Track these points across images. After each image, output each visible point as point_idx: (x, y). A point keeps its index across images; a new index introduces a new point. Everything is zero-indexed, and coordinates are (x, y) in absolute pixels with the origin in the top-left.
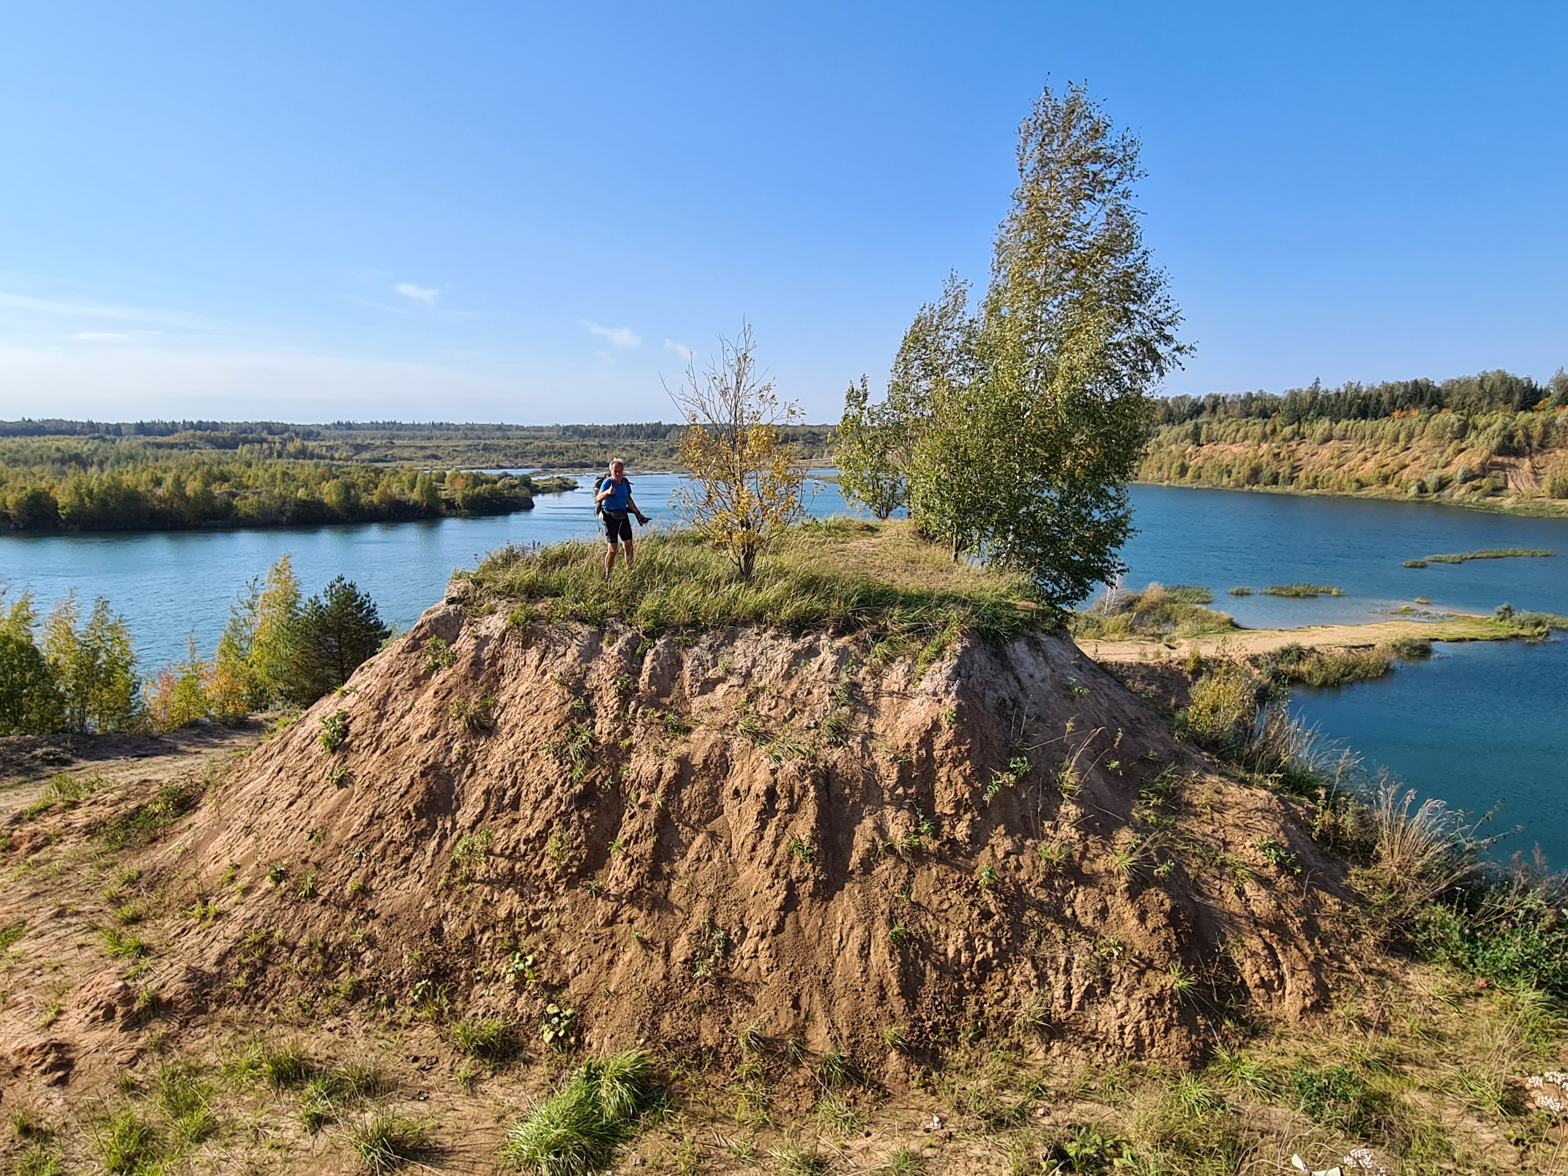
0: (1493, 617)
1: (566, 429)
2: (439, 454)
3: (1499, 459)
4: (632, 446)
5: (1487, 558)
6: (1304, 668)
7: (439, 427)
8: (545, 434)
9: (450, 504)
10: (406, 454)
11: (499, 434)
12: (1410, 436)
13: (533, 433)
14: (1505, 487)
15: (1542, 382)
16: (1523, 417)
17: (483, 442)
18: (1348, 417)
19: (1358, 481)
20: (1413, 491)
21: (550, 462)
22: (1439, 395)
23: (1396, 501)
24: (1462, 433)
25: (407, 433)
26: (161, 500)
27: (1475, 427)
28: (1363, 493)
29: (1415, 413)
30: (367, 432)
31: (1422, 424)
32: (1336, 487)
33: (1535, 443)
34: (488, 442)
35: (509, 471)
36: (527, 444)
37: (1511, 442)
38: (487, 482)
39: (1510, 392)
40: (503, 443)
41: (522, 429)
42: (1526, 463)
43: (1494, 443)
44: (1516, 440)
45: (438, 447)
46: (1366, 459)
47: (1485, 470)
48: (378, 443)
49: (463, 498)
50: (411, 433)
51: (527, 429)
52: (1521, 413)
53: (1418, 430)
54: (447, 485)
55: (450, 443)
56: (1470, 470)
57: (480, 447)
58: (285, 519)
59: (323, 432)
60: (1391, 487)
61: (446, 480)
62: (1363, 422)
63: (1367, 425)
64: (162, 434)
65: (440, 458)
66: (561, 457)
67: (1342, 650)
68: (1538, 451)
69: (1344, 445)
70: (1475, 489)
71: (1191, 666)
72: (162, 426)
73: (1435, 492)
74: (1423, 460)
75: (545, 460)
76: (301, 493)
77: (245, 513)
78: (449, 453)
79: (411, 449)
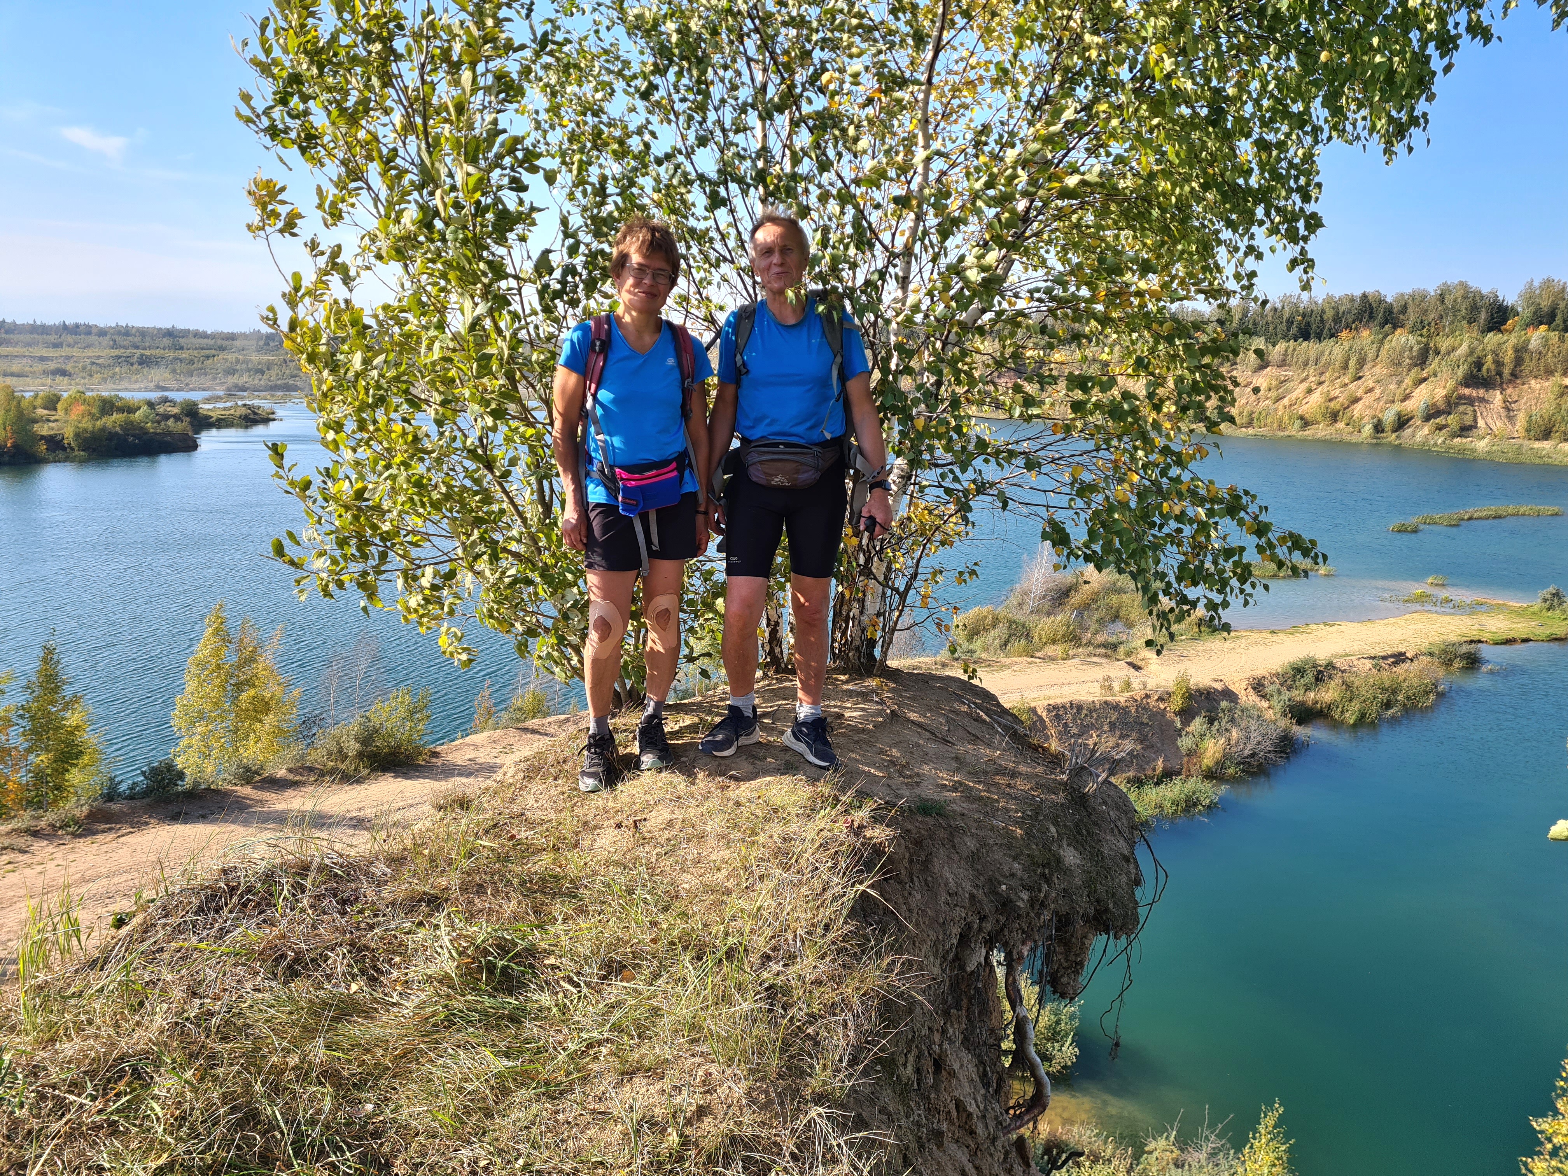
0: (1537, 605)
2: (69, 368)
3: (1467, 391)
7: (75, 330)
8: (236, 343)
10: (15, 368)
11: (166, 341)
12: (1361, 363)
13: (219, 342)
14: (1475, 427)
15: (1510, 296)
16: (1492, 338)
17: (139, 352)
18: (1285, 337)
19: (1302, 418)
20: (1368, 429)
21: (240, 383)
22: (1391, 312)
23: (1349, 444)
24: (1422, 358)
25: (22, 337)
27: (1438, 353)
28: (1309, 433)
29: (1365, 333)
31: (1375, 346)
32: (1275, 426)
33: (1506, 372)
37: (1479, 370)
38: (122, 409)
39: (1474, 308)
40: (171, 354)
42: (1497, 397)
43: (1461, 372)
44: (1485, 368)
46: (1310, 391)
47: (1451, 404)
50: (29, 337)
52: (1490, 335)
53: (1370, 356)
54: (60, 414)
56: (1434, 405)
60: (1341, 425)
61: (59, 406)
62: (1305, 343)
63: (1310, 348)
66: (259, 376)
67: (1368, 664)
68: (1510, 381)
69: (1284, 373)
70: (1440, 428)
71: (1177, 703)
73: (1395, 431)
74: (1378, 391)
75: (232, 380)
78: (84, 368)
79: (25, 361)
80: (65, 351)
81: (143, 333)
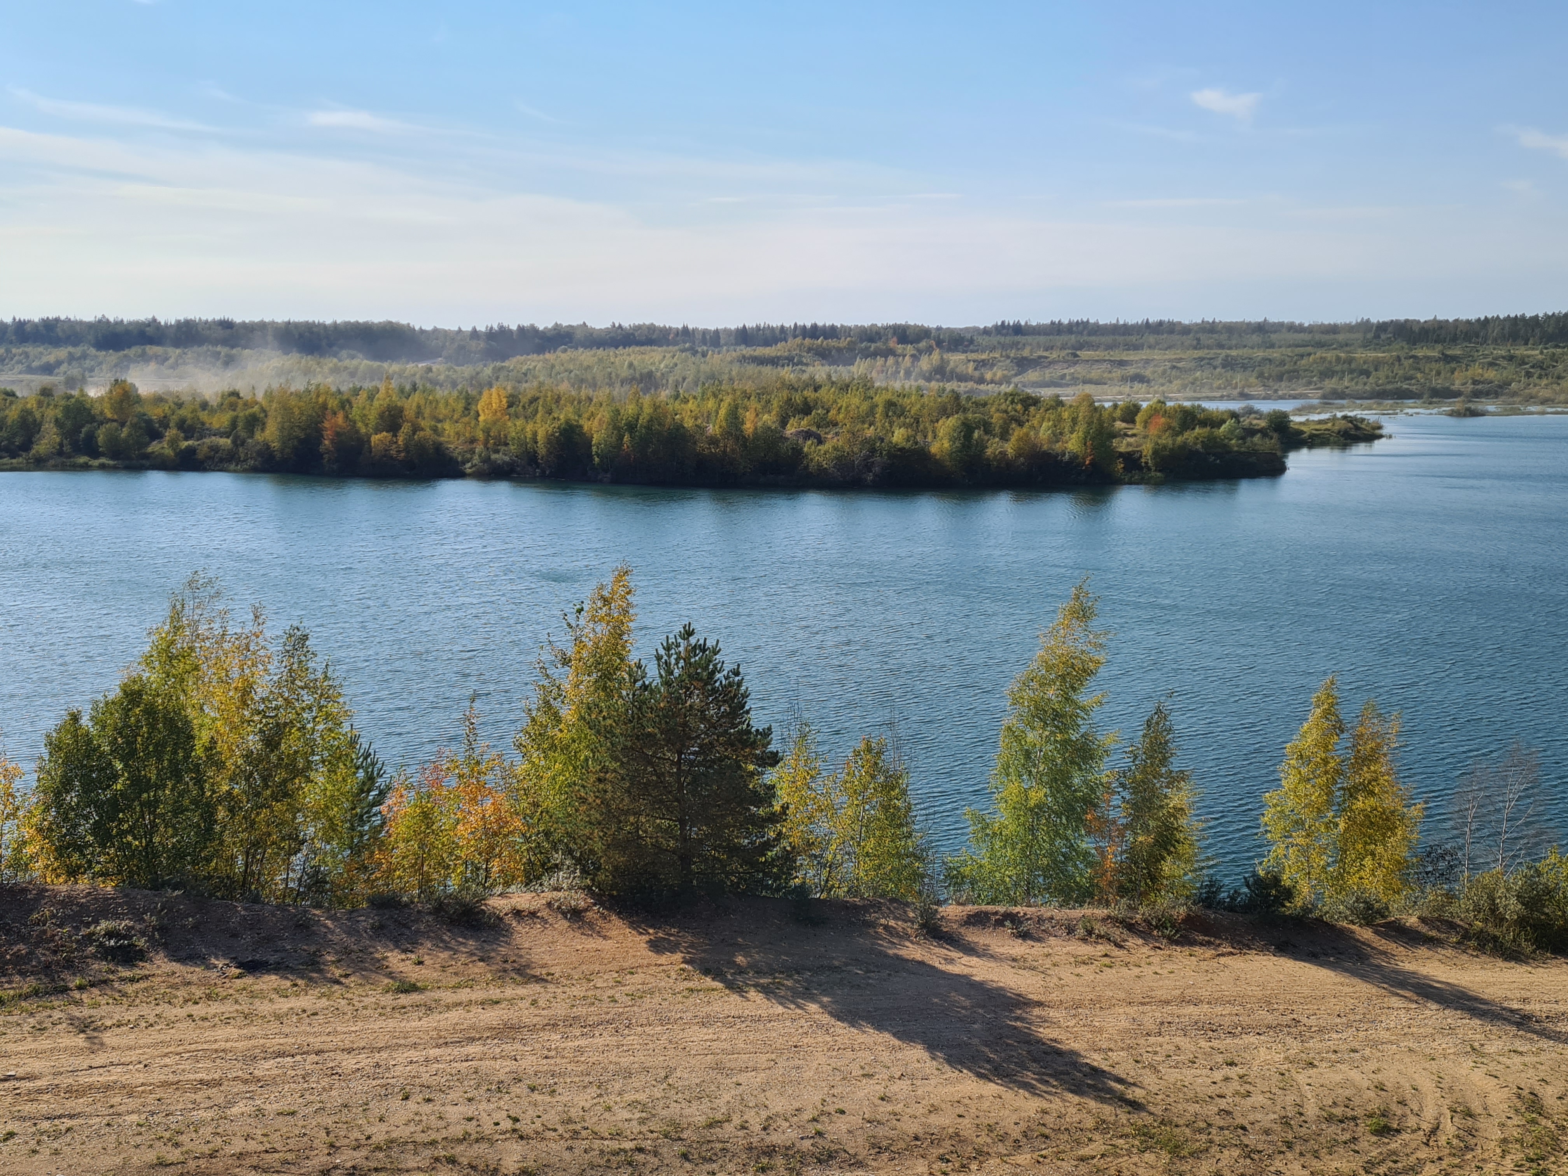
1: (1382, 327)
2: (1148, 372)
4: (1511, 358)
7: (1158, 329)
8: (1341, 337)
9: (1132, 461)
10: (1095, 373)
11: (1255, 338)
13: (1318, 337)
17: (1224, 353)
21: (1340, 388)
25: (1103, 339)
26: (713, 441)
30: (1042, 339)
34: (1234, 353)
35: (1256, 405)
36: (1302, 356)
38: (1203, 423)
40: (1260, 354)
41: (1300, 329)
45: (1147, 362)
48: (1054, 355)
49: (1157, 452)
50: (1108, 339)
51: (1311, 329)
54: (1138, 428)
57: (1219, 362)
58: (870, 477)
59: (979, 339)
61: (1138, 418)
64: (767, 343)
65: (1148, 381)
66: (1363, 378)
72: (767, 332)
75: (1330, 384)
76: (899, 436)
78: (1164, 372)
79: (1104, 366)
80: (1143, 355)
81: (1231, 329)
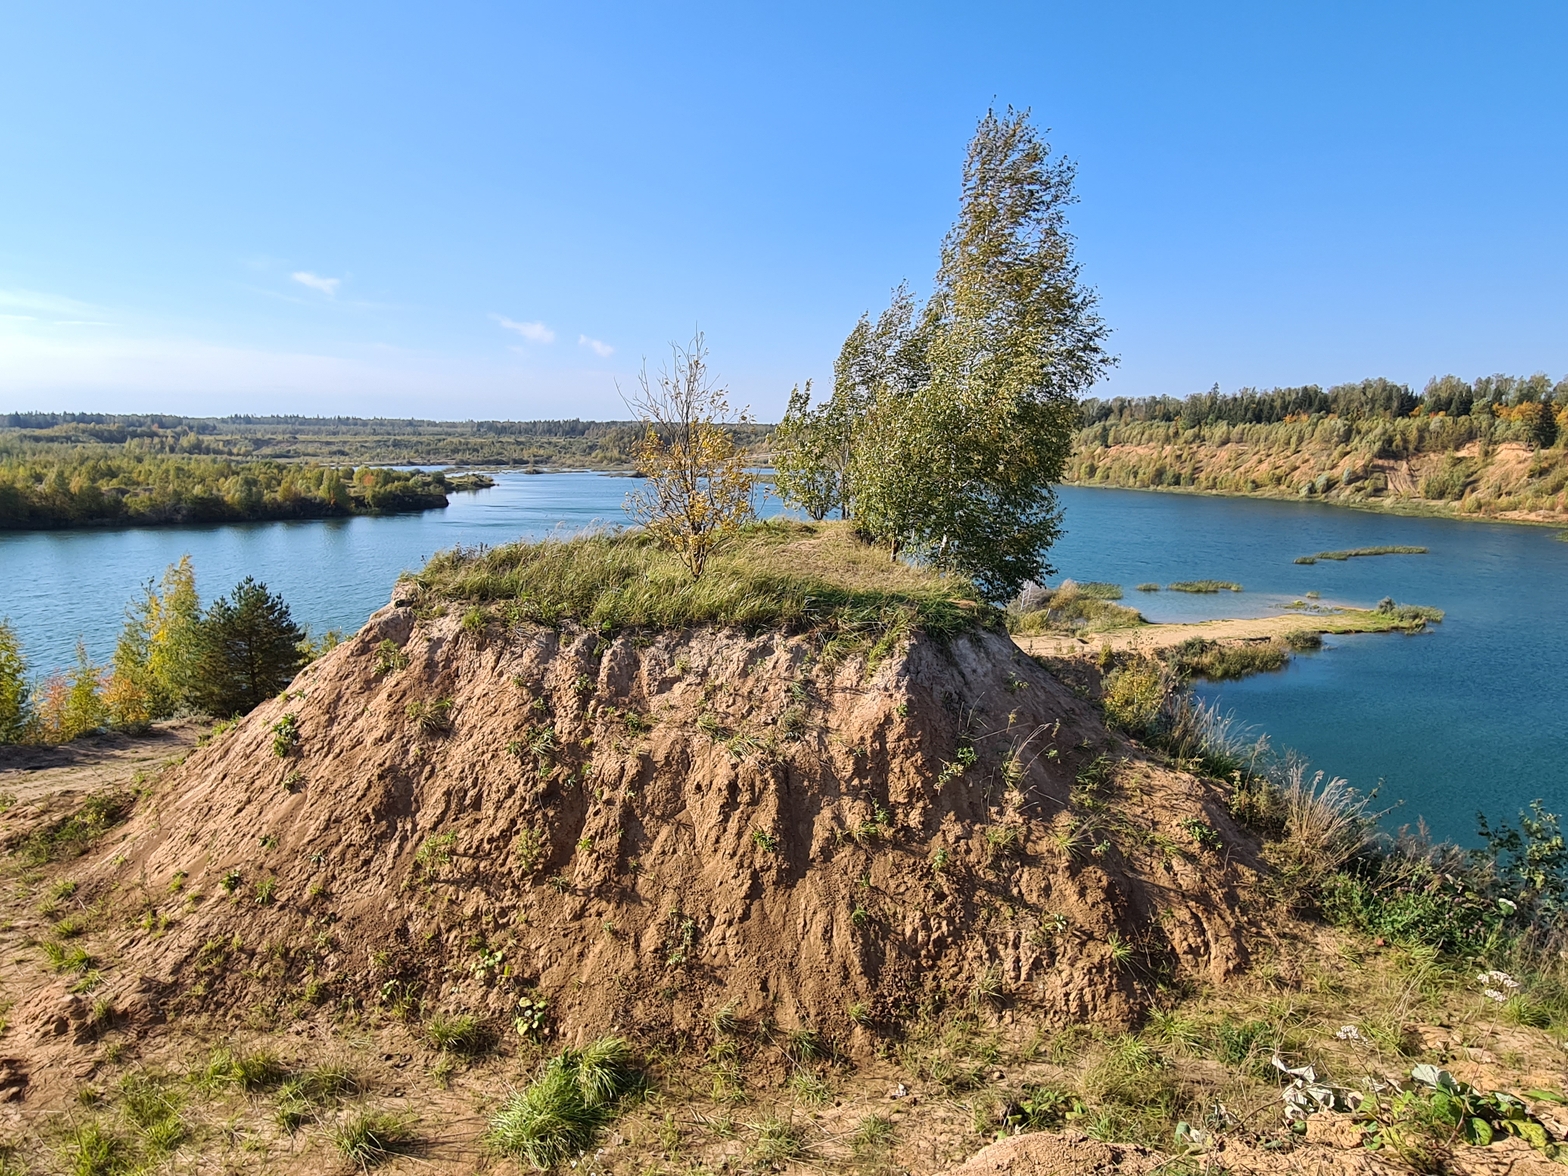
0: (1376, 610)
1: (480, 425)
2: (346, 449)
3: (1380, 462)
4: (550, 443)
5: (1370, 554)
6: (1206, 659)
7: (345, 422)
8: (459, 430)
9: (360, 502)
10: (310, 450)
11: (409, 429)
12: (1300, 440)
13: (446, 429)
14: (1386, 489)
15: (1417, 389)
16: (1401, 422)
17: (393, 437)
18: (1244, 420)
19: (1253, 482)
20: (1304, 492)
21: (465, 459)
22: (1326, 402)
23: (1289, 502)
24: (1347, 437)
25: (311, 428)
26: (41, 496)
27: (1359, 432)
28: (1258, 493)
29: (1304, 417)
30: (266, 426)
31: (1310, 428)
32: (1233, 488)
33: (1411, 447)
34: (398, 438)
35: (422, 468)
36: (440, 440)
37: (1390, 446)
38: (399, 479)
39: (1389, 399)
40: (415, 439)
41: (434, 424)
42: (1404, 466)
43: (1376, 447)
44: (1394, 444)
45: (345, 442)
46: (1260, 461)
47: (1367, 472)
48: (280, 438)
49: (373, 496)
50: (316, 428)
51: (440, 425)
52: (1399, 419)
53: (1306, 436)
54: (355, 482)
55: (358, 438)
56: (1354, 472)
57: (390, 443)
58: (179, 517)
59: (220, 426)
60: (1283, 487)
61: (354, 477)
62: (1258, 426)
63: (1262, 428)
64: (40, 426)
65: (347, 454)
66: (475, 454)
67: (1241, 643)
68: (1414, 454)
69: (1241, 448)
70: (1359, 490)
71: (1102, 660)
72: (41, 418)
73: (1323, 492)
74: (1312, 462)
75: (459, 457)
76: (198, 490)
77: (137, 511)
78: (357, 449)
79: (316, 445)
80: (342, 438)
81: (392, 423)
